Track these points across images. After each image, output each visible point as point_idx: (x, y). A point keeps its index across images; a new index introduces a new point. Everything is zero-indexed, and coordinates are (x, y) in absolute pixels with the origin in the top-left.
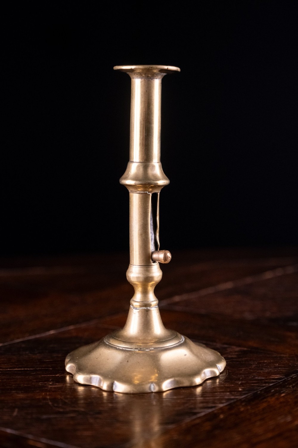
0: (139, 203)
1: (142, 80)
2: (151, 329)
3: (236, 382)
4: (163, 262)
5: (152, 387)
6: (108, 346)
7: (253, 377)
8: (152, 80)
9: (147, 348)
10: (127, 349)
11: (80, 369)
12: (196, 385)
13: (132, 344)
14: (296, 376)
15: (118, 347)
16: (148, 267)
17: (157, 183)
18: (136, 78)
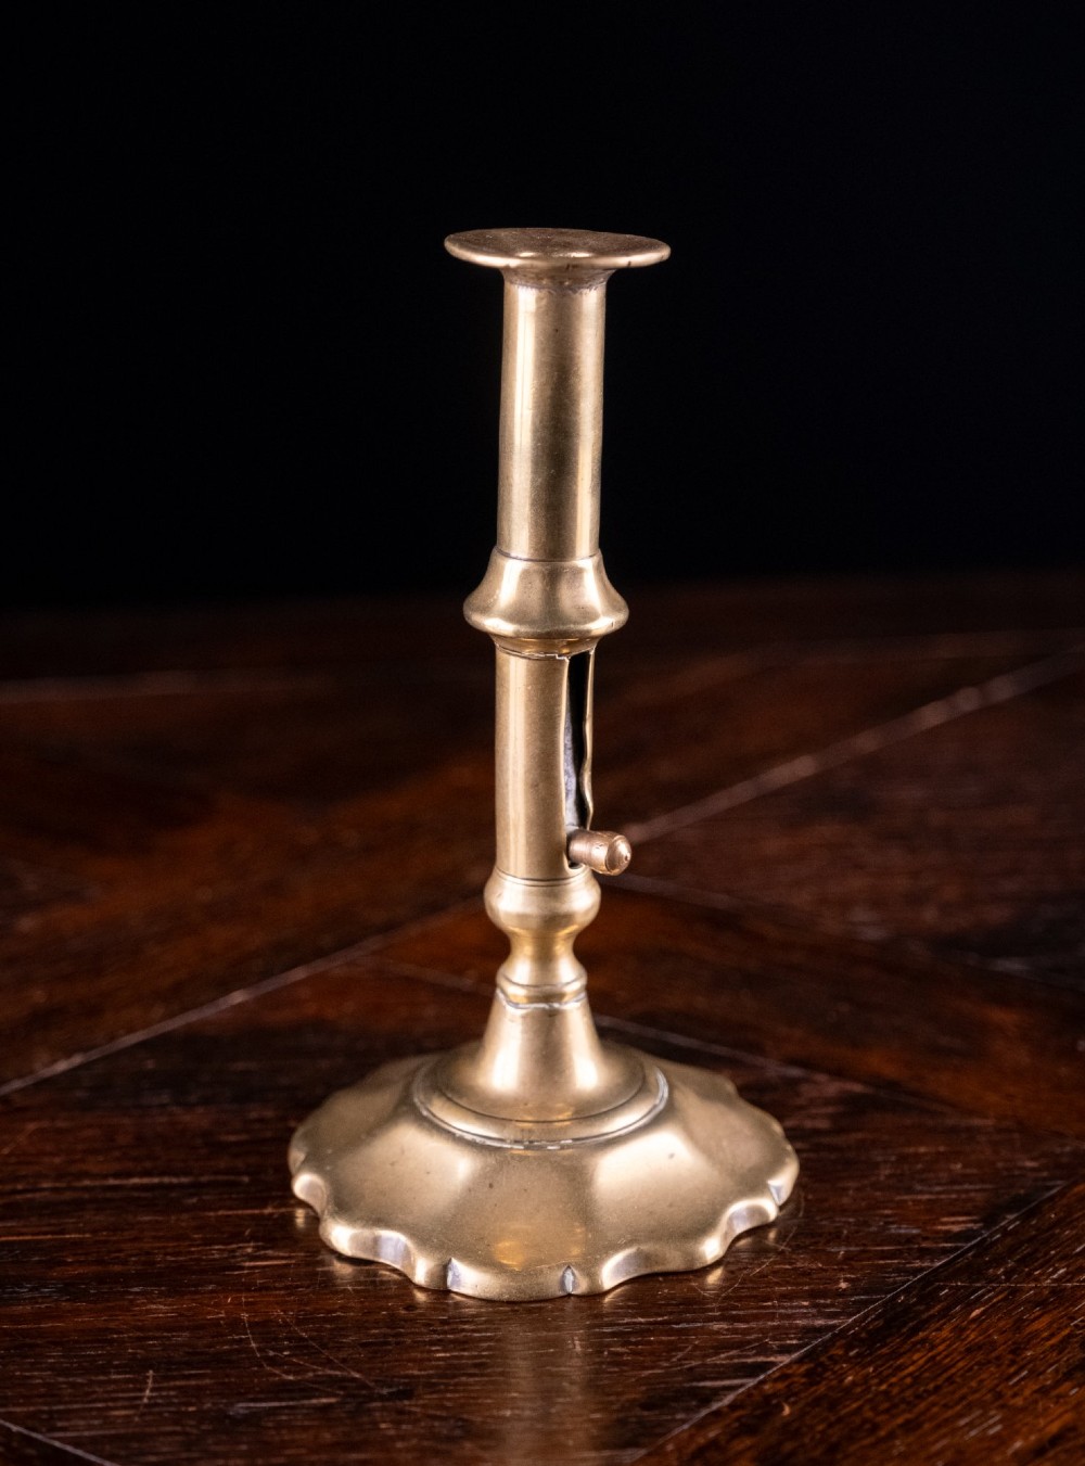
0: (529, 688)
1: (542, 295)
2: (564, 1071)
3: (829, 1249)
4: (602, 870)
5: (569, 1278)
6: (426, 1125)
7: (882, 1223)
8: (575, 292)
9: (553, 1142)
10: (489, 1142)
11: (344, 1206)
12: (705, 1265)
13: (505, 1127)
14: (1018, 1223)
15: (458, 1133)
16: (555, 883)
17: (589, 631)
18: (521, 284)
